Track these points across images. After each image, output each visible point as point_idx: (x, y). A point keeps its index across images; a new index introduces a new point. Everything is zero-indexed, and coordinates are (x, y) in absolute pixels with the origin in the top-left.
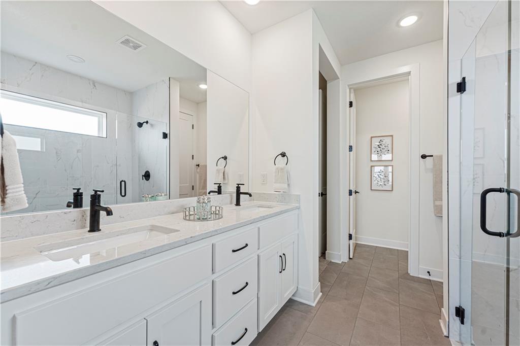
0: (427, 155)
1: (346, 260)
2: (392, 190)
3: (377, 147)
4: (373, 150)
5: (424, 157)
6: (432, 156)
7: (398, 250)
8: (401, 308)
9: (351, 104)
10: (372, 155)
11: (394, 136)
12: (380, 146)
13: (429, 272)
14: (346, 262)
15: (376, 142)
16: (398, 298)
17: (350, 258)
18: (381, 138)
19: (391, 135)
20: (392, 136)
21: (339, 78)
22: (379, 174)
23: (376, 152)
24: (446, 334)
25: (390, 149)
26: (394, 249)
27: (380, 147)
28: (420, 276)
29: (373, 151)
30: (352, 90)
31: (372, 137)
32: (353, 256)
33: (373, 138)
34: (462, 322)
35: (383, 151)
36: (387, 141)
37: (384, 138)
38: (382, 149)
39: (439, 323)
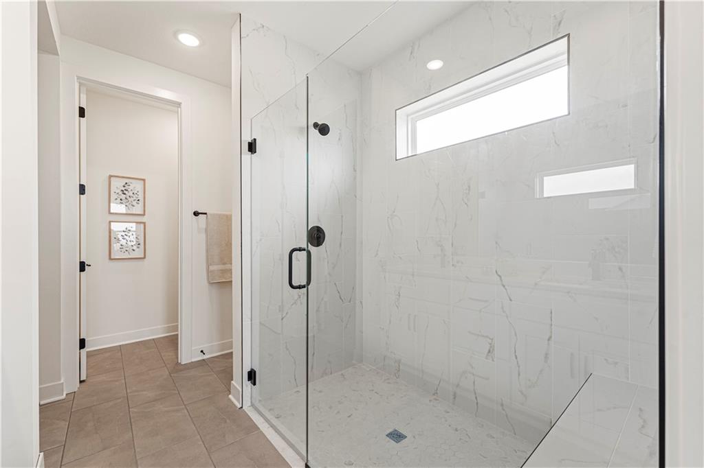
0: (200, 212)
1: (76, 386)
2: (145, 258)
3: (121, 193)
4: (113, 196)
5: (196, 214)
6: (206, 214)
7: (153, 339)
8: (188, 408)
9: (82, 112)
10: (111, 204)
11: (146, 181)
12: (125, 192)
13: (202, 351)
14: (76, 390)
15: (117, 185)
16: (180, 399)
17: (81, 382)
18: (127, 181)
19: (143, 178)
20: (144, 180)
21: (58, 55)
22: (123, 234)
23: (119, 201)
24: (239, 406)
25: (141, 197)
26: (150, 340)
27: (125, 194)
28: (193, 360)
29: (112, 199)
30: (83, 89)
31: (110, 176)
32: (87, 377)
33: (112, 178)
34: (254, 384)
35: (130, 199)
36: (136, 186)
37: (131, 180)
38: (128, 197)
39: (230, 400)
